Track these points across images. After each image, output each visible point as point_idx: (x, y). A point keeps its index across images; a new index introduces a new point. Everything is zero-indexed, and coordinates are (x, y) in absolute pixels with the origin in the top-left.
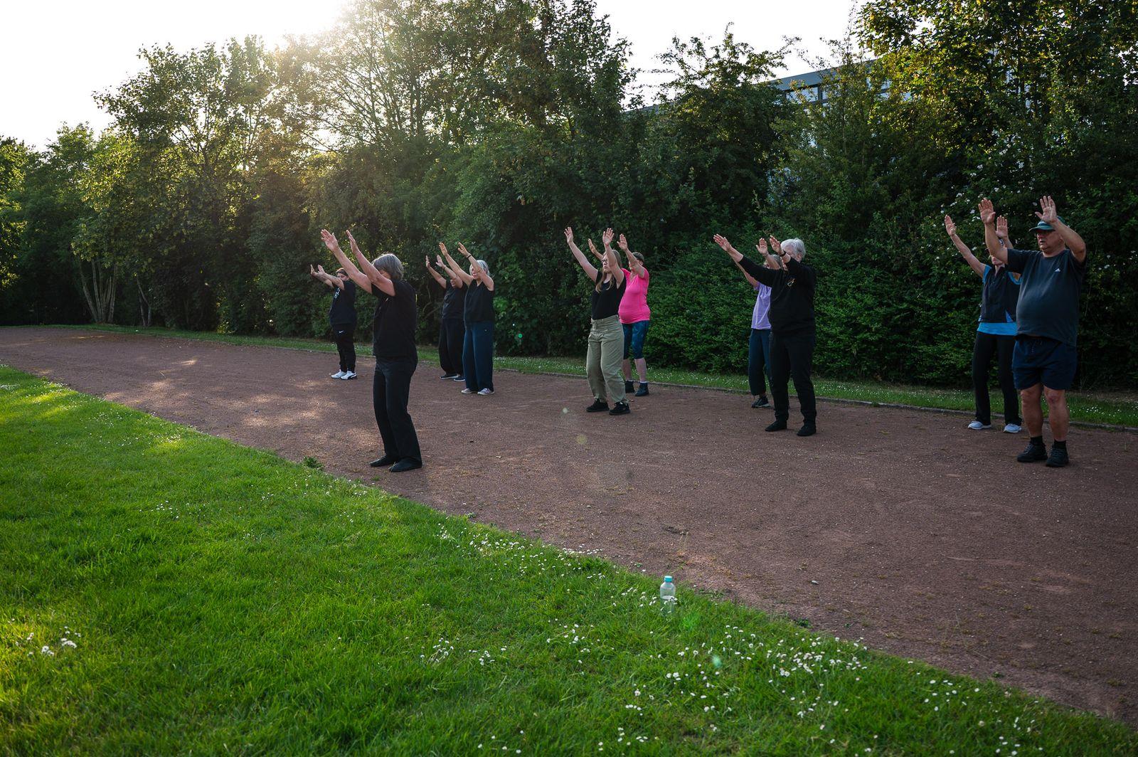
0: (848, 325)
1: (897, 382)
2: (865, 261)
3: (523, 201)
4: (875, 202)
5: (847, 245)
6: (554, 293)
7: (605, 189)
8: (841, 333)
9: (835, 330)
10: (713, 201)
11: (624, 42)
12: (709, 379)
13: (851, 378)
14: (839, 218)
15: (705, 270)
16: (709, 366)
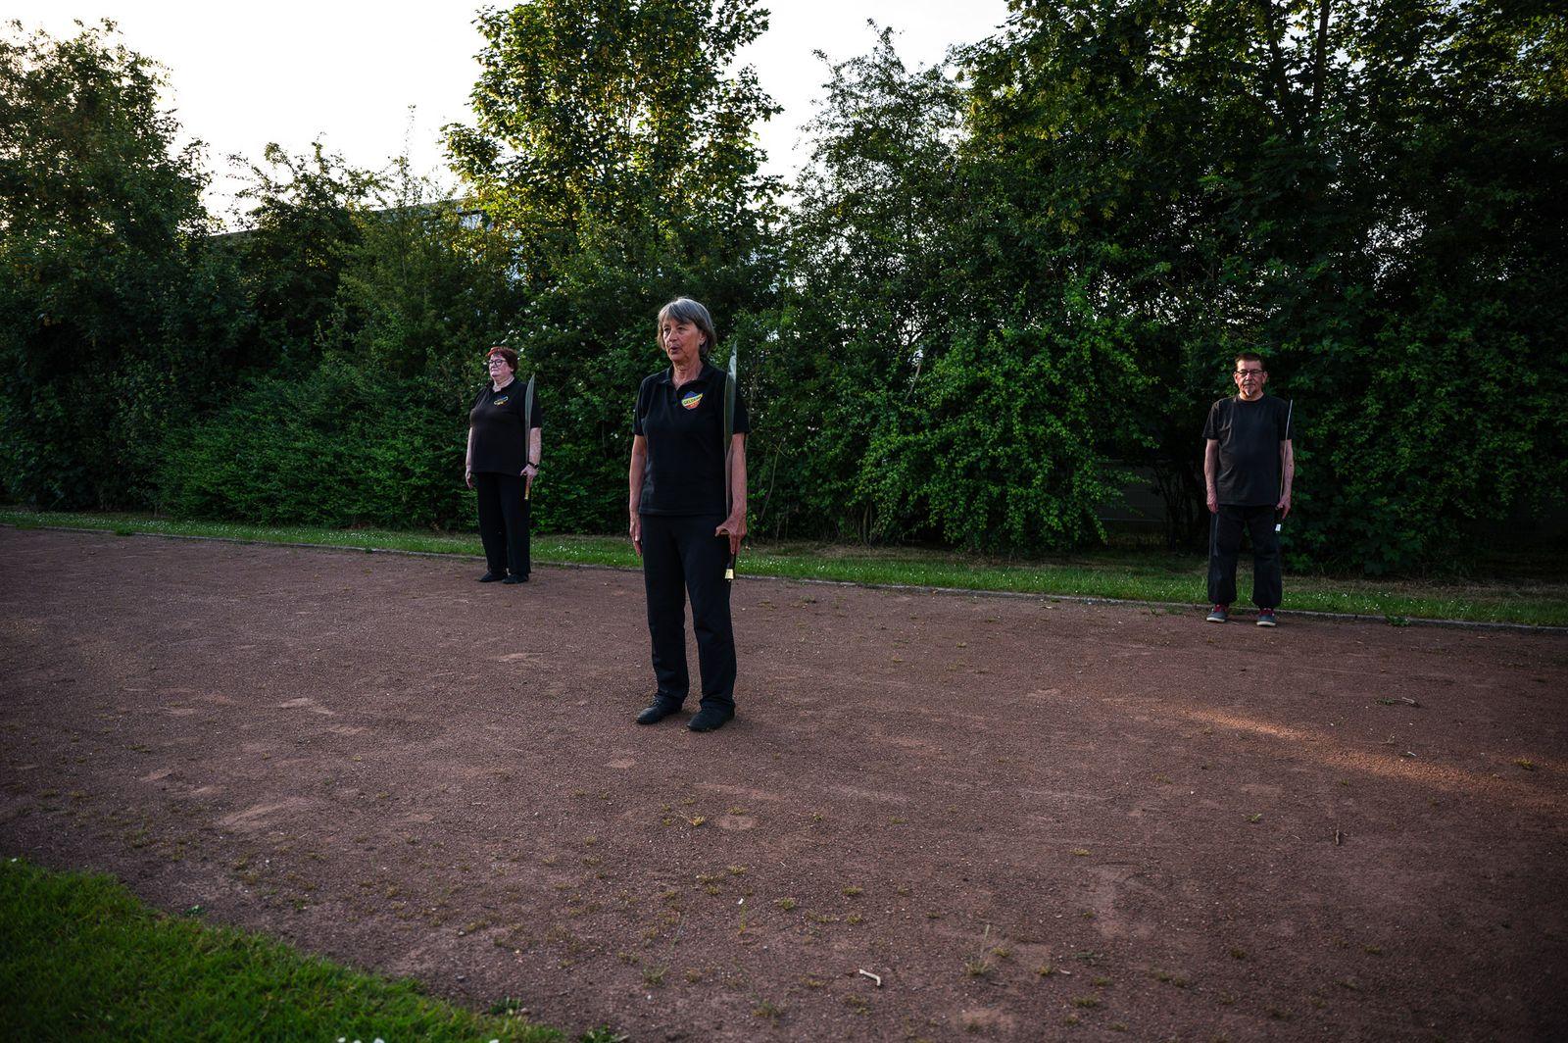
0: (396, 469)
1: (453, 530)
2: (418, 402)
3: (47, 321)
4: (434, 338)
5: (402, 383)
6: (103, 436)
7: (153, 313)
8: (390, 478)
9: (384, 474)
10: (289, 332)
11: (199, 143)
12: (259, 532)
13: (404, 528)
14: (397, 354)
15: (260, 409)
16: (259, 518)
